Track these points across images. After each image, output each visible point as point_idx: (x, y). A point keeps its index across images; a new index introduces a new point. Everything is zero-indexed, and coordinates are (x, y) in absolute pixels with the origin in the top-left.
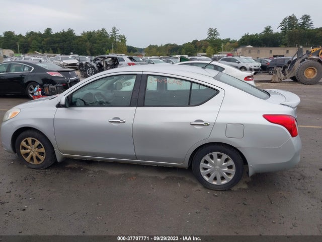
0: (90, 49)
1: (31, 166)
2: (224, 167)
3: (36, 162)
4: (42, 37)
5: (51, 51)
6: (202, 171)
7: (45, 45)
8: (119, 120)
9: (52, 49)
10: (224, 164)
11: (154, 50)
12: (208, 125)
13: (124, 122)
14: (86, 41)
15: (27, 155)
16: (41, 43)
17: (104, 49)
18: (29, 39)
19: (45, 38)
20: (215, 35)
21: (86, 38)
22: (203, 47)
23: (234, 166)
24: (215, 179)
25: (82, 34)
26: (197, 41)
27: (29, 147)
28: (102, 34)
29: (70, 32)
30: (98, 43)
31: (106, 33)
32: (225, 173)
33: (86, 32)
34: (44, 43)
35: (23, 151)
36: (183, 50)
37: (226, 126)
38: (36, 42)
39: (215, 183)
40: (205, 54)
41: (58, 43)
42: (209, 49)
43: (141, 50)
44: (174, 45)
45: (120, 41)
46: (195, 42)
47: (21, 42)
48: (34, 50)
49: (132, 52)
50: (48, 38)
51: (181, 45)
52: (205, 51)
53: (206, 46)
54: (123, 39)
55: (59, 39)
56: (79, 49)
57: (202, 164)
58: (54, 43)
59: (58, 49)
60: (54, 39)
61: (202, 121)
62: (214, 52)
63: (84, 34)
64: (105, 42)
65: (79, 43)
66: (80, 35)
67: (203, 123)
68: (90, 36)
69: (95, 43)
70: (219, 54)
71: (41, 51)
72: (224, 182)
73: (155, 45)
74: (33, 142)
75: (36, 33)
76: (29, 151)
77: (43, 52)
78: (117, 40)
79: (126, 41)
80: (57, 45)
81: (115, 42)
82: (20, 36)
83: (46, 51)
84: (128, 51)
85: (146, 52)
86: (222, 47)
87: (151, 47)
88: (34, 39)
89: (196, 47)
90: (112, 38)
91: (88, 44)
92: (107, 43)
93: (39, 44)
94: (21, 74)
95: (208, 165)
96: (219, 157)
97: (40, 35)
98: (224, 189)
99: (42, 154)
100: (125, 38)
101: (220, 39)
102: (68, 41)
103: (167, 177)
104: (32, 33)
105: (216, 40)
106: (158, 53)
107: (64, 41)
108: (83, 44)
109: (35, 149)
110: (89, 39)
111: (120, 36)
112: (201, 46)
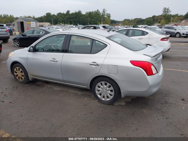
0: (90, 22)
1: (19, 82)
2: (108, 90)
3: (20, 80)
4: (65, 16)
5: (69, 23)
6: (97, 92)
7: (66, 20)
8: (55, 60)
9: (70, 22)
10: (108, 89)
11: (127, 22)
12: (99, 65)
13: (57, 61)
14: (88, 17)
15: (17, 75)
16: (64, 19)
17: (98, 21)
18: (58, 17)
19: (67, 16)
20: (168, 12)
21: (88, 16)
22: (159, 20)
23: (113, 91)
24: (104, 97)
25: (86, 13)
26: (155, 16)
27: (18, 72)
28: (97, 13)
29: (79, 13)
30: (94, 18)
31: (99, 12)
32: (109, 94)
33: (88, 12)
34: (66, 19)
35: (15, 74)
36: (145, 22)
37: (108, 66)
38: (62, 18)
39: (103, 99)
40: (160, 24)
41: (73, 18)
42: (163, 21)
43: (119, 22)
44: (140, 19)
45: (107, 17)
46: (154, 17)
47: (54, 18)
48: (60, 23)
49: (113, 24)
50: (68, 16)
51: (145, 19)
52: (159, 23)
53: (161, 19)
54: (109, 16)
55: (74, 16)
56: (83, 22)
57: (97, 88)
58: (71, 18)
59: (73, 22)
60: (71, 16)
61: (96, 63)
62: (166, 23)
63: (87, 13)
64: (98, 18)
65: (84, 19)
66: (85, 14)
67: (96, 64)
68: (90, 14)
69: (93, 18)
70: (169, 24)
71: (64, 23)
72: (108, 99)
73: (128, 19)
74: (19, 69)
75: (62, 13)
76: (18, 74)
77: (65, 24)
78: (105, 16)
79: (110, 17)
80: (72, 20)
81: (104, 17)
82: (54, 15)
83: (66, 23)
84: (111, 23)
85: (122, 23)
86: (171, 20)
87: (125, 20)
88: (60, 17)
89: (154, 20)
90: (103, 15)
91: (89, 19)
92: (99, 18)
93: (63, 20)
94: (38, 35)
95: (100, 89)
96: (106, 84)
97: (64, 14)
98: (108, 104)
99: (23, 76)
100: (110, 15)
101: (171, 15)
102: (78, 17)
103: (82, 94)
104: (60, 13)
105: (168, 15)
106: (129, 24)
107: (76, 18)
108: (86, 19)
109: (20, 73)
110: (89, 16)
111: (107, 14)
112: (158, 19)
